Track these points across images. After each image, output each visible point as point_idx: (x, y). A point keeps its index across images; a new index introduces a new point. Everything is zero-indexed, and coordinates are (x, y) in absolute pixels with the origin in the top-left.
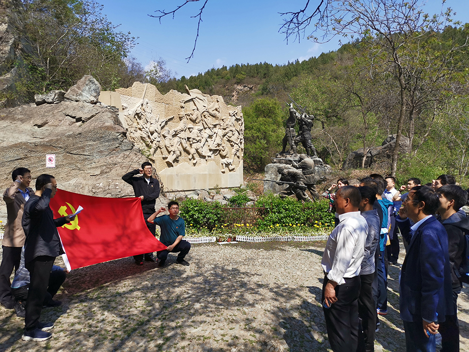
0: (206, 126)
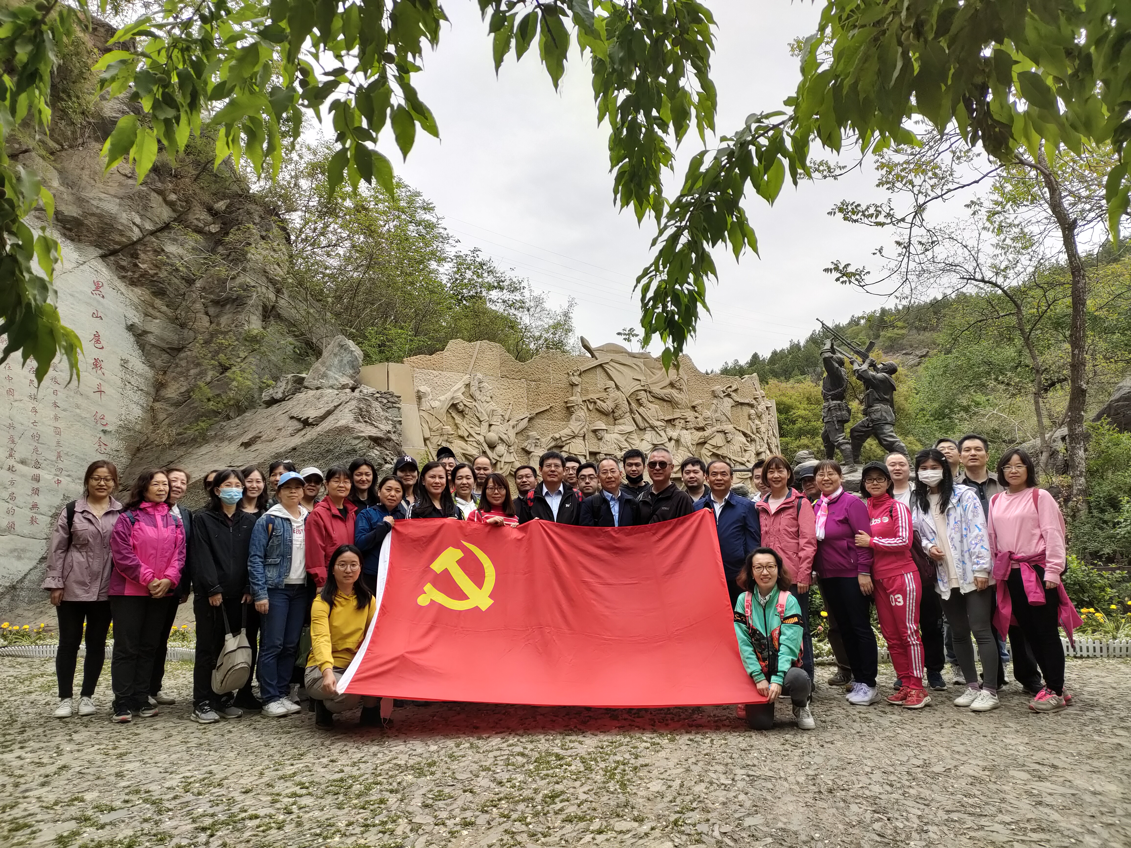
0: (642, 424)
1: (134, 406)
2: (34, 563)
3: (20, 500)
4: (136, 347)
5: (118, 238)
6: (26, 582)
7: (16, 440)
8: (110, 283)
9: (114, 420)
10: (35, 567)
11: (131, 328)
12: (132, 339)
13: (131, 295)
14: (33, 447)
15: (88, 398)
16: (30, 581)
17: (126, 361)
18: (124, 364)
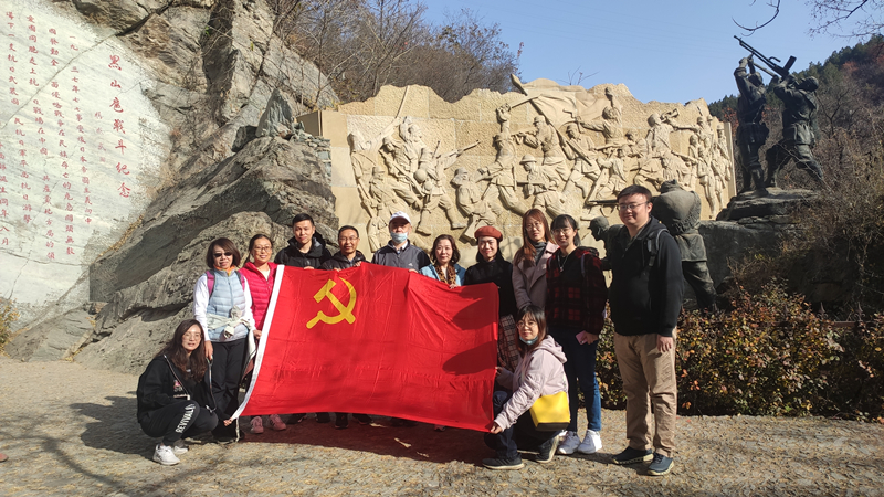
1: (153, 157)
2: (73, 284)
3: (57, 236)
4: (153, 109)
5: (128, 18)
6: (68, 297)
7: (50, 189)
8: (126, 56)
9: (135, 169)
10: (74, 287)
11: (146, 93)
12: (148, 102)
13: (145, 66)
14: (64, 194)
15: (110, 152)
16: (71, 298)
17: (144, 121)
18: (142, 122)
